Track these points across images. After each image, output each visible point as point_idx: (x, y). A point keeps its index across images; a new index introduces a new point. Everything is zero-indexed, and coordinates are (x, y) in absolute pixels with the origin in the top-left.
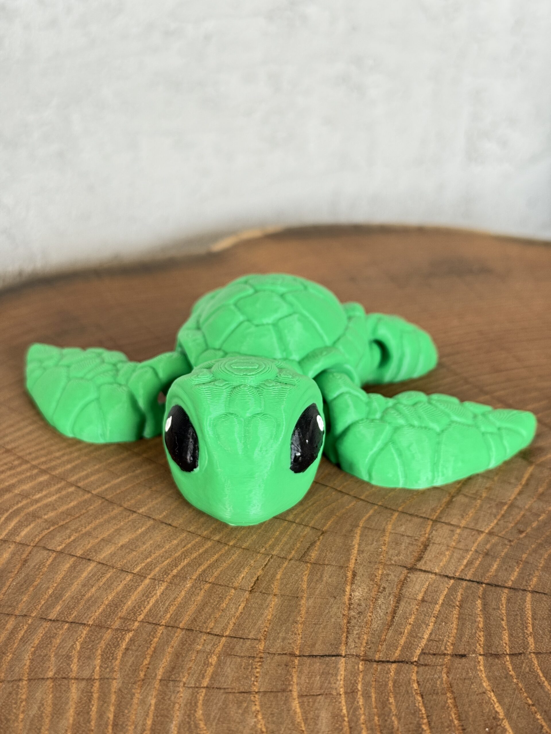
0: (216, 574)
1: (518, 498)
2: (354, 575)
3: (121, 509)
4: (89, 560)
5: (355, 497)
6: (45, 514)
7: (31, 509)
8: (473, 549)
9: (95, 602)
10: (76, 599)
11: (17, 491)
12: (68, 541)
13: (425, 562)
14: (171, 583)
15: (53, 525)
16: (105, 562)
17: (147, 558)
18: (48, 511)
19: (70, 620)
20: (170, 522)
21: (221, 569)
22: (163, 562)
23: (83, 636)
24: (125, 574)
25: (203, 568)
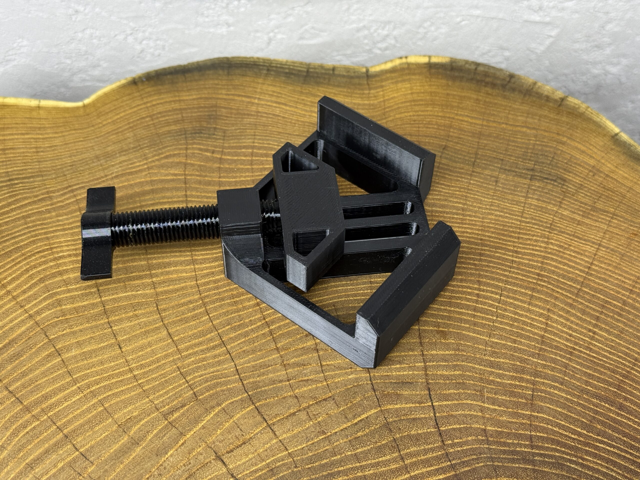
0: (112, 402)
1: (338, 434)
2: (183, 444)
3: (107, 320)
4: (59, 355)
5: (241, 380)
6: (65, 305)
7: (61, 297)
8: (267, 461)
9: (38, 389)
10: (31, 381)
11: (65, 277)
12: (61, 333)
13: (230, 457)
14: (84, 396)
15: (62, 316)
16: (65, 361)
17: (89, 369)
18: (68, 303)
19: (17, 396)
20: (122, 346)
21: (119, 399)
22: (94, 377)
23: (15, 411)
24: (68, 375)
25: (110, 393)
